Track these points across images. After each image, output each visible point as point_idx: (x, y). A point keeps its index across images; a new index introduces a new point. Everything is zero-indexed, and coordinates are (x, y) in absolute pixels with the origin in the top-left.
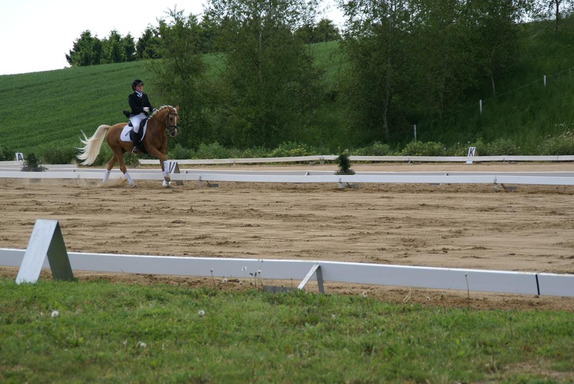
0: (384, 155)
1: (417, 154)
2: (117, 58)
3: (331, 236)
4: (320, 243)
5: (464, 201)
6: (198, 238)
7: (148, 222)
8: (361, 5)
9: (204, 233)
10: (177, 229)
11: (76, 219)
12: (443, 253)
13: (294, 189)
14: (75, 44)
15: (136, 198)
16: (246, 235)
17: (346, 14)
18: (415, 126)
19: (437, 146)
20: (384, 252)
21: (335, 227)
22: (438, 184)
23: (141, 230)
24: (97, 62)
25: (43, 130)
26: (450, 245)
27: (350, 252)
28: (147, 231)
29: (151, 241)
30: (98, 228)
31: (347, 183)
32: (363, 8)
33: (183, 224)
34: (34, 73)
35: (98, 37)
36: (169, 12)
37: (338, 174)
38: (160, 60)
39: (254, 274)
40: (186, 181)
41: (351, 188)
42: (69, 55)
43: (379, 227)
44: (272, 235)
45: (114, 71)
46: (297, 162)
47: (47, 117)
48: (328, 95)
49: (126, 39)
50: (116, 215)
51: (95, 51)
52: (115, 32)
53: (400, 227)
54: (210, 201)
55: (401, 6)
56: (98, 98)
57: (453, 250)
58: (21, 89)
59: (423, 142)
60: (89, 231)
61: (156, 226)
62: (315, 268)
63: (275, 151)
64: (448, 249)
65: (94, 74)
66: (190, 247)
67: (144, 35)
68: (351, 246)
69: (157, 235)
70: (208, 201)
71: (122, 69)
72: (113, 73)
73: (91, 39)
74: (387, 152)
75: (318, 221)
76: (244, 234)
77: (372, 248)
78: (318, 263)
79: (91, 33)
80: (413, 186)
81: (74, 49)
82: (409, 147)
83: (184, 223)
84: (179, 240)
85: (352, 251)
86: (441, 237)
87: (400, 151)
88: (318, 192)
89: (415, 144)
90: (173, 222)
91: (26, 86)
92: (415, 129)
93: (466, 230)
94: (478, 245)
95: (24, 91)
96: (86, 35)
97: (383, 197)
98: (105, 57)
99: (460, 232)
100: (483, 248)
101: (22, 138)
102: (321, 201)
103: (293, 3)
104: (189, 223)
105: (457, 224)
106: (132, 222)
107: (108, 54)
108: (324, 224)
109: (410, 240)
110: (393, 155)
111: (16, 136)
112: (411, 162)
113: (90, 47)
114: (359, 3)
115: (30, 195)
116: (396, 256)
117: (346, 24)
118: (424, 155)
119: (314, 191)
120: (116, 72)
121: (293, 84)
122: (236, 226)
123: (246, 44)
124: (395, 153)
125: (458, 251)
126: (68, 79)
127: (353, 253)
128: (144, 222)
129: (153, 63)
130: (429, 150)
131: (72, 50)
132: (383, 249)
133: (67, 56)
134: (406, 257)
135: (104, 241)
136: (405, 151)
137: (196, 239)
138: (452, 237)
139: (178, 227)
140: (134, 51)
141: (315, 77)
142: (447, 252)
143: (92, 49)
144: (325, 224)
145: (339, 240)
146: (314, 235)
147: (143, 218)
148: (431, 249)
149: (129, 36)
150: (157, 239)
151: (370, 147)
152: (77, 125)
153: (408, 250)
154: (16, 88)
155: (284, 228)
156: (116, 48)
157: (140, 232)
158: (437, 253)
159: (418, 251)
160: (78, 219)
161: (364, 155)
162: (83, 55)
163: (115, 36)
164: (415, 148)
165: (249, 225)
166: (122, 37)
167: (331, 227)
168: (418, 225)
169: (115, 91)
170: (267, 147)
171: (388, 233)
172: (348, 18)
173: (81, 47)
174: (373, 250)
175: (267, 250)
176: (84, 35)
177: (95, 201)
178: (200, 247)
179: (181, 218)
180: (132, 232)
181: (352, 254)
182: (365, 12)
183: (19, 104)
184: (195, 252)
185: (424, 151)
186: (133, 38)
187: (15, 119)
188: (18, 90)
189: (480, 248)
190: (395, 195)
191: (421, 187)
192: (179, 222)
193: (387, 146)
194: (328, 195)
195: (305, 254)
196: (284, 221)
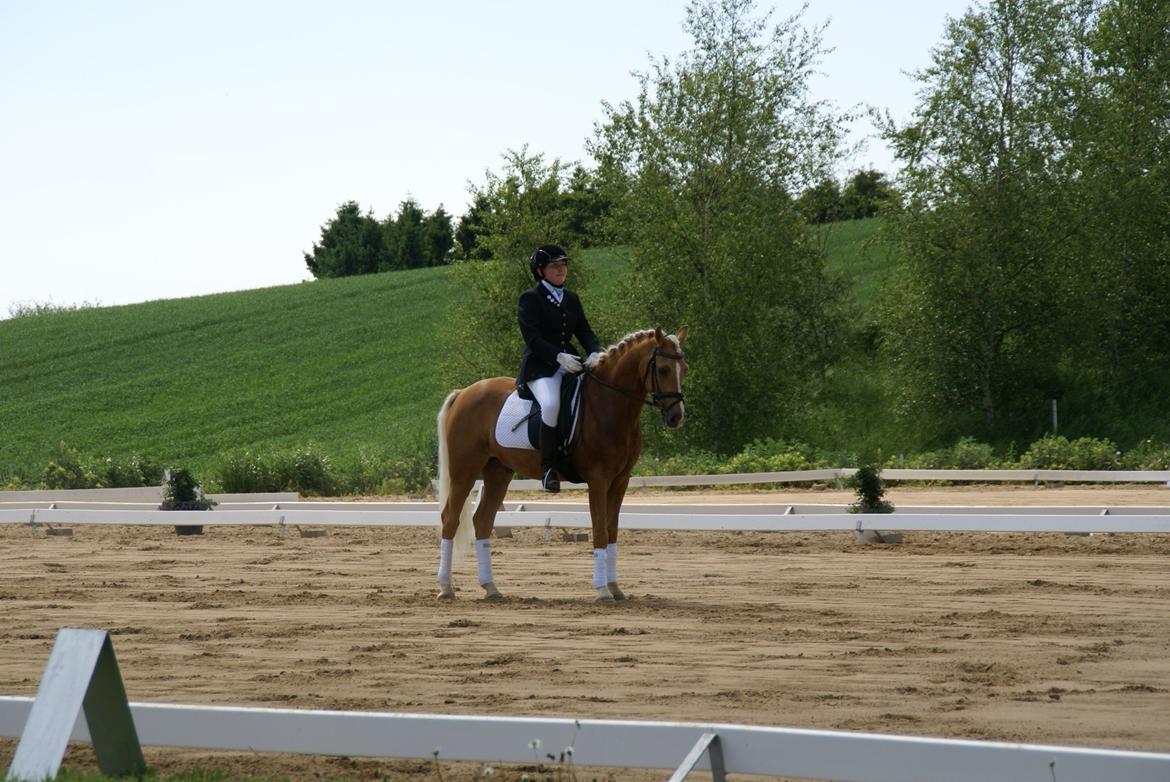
0: (981, 467)
1: (1054, 465)
2: (414, 260)
3: (800, 656)
4: (770, 675)
5: (1137, 575)
6: (493, 663)
7: (399, 624)
8: (934, 135)
9: (511, 650)
10: (456, 640)
11: (237, 619)
12: (1050, 699)
13: (756, 545)
14: (324, 231)
15: (393, 568)
16: (607, 655)
17: (899, 156)
18: (1055, 402)
19: (1100, 448)
20: (913, 696)
21: (819, 635)
22: (1087, 534)
23: (370, 644)
24: (372, 268)
25: (237, 419)
26: (1073, 679)
27: (831, 697)
28: (385, 646)
29: (383, 671)
30: (277, 640)
31: (876, 532)
32: (939, 141)
33: (473, 629)
34: (225, 295)
35: (374, 217)
36: (512, 157)
37: (856, 510)
39: (558, 757)
40: (519, 529)
41: (884, 542)
42: (313, 255)
43: (920, 637)
44: (666, 654)
45: (394, 287)
46: (786, 485)
47: (246, 390)
48: (860, 335)
49: (433, 219)
50: (334, 608)
51: (369, 246)
52: (412, 204)
53: (967, 636)
54: (557, 574)
55: (1026, 135)
56: (357, 347)
57: (1075, 692)
58: (193, 329)
59: (1070, 441)
60: (255, 646)
61: (409, 635)
62: (705, 741)
63: (736, 461)
64: (1062, 691)
65: (352, 295)
66: (465, 685)
67: (472, 210)
68: (838, 680)
69: (402, 655)
70: (552, 574)
71: (411, 284)
72: (391, 292)
73: (360, 221)
74: (988, 461)
75: (782, 620)
76: (602, 651)
77: (885, 687)
78: (712, 730)
79: (360, 208)
80: (1027, 539)
81: (323, 243)
82: (1037, 450)
83: (477, 626)
84: (447, 667)
85: (836, 694)
86: (1055, 660)
87: (1018, 460)
88: (808, 552)
89: (1051, 443)
90: (453, 625)
91: (205, 324)
92: (1055, 409)
93: (1120, 643)
94: (1138, 681)
95: (199, 334)
96: (349, 213)
97: (950, 565)
98: (389, 259)
99: (1105, 648)
100: (1148, 688)
101: (190, 435)
102: (806, 574)
103: (781, 135)
104: (489, 626)
105: (1103, 630)
106: (362, 625)
107: (396, 253)
108: (792, 628)
109: (981, 668)
110: (1000, 467)
111: (179, 432)
112: (1042, 483)
113: (358, 238)
114: (928, 132)
115: (165, 562)
116: (937, 706)
117: (901, 176)
118: (1071, 466)
119: (800, 549)
120: (398, 291)
121: (780, 310)
122: (589, 633)
123: (675, 225)
124: (1005, 464)
125: (1086, 697)
126: (295, 307)
127: (837, 698)
128: (389, 623)
130: (1081, 456)
131: (319, 246)
132: (911, 690)
133: (308, 258)
134: (958, 709)
135: (277, 672)
136: (1027, 457)
137: (489, 664)
138: (1082, 659)
139: (458, 635)
140: (451, 244)
141: (830, 298)
142: (1058, 698)
143: (360, 241)
144: (796, 629)
145: (817, 666)
146: (762, 656)
147: (389, 614)
148: (1022, 689)
149: (441, 213)
150: (401, 664)
151: (950, 451)
152: (309, 406)
153: (968, 691)
154: (185, 328)
155: (700, 637)
156: (412, 238)
157: (369, 649)
158: (1035, 700)
159: (992, 695)
160: (242, 619)
161: (935, 468)
162: (342, 256)
163: (411, 213)
164: (1051, 452)
165: (622, 631)
166: (425, 215)
167: (808, 634)
168: (1011, 631)
169: (394, 330)
170: (719, 451)
171: (935, 651)
172: (903, 164)
173: (338, 239)
174: (887, 690)
175: (642, 690)
176: (344, 212)
177: (303, 575)
178: (490, 685)
179: (474, 616)
180: (350, 648)
181: (833, 702)
182: (944, 150)
183: (188, 363)
184: (474, 698)
185: (1070, 459)
186: (449, 218)
187: (176, 394)
188: (186, 332)
189: (1142, 688)
190: (979, 559)
191: (1046, 540)
192: (465, 624)
193: (986, 449)
194: (829, 560)
195: (724, 701)
196: (706, 620)
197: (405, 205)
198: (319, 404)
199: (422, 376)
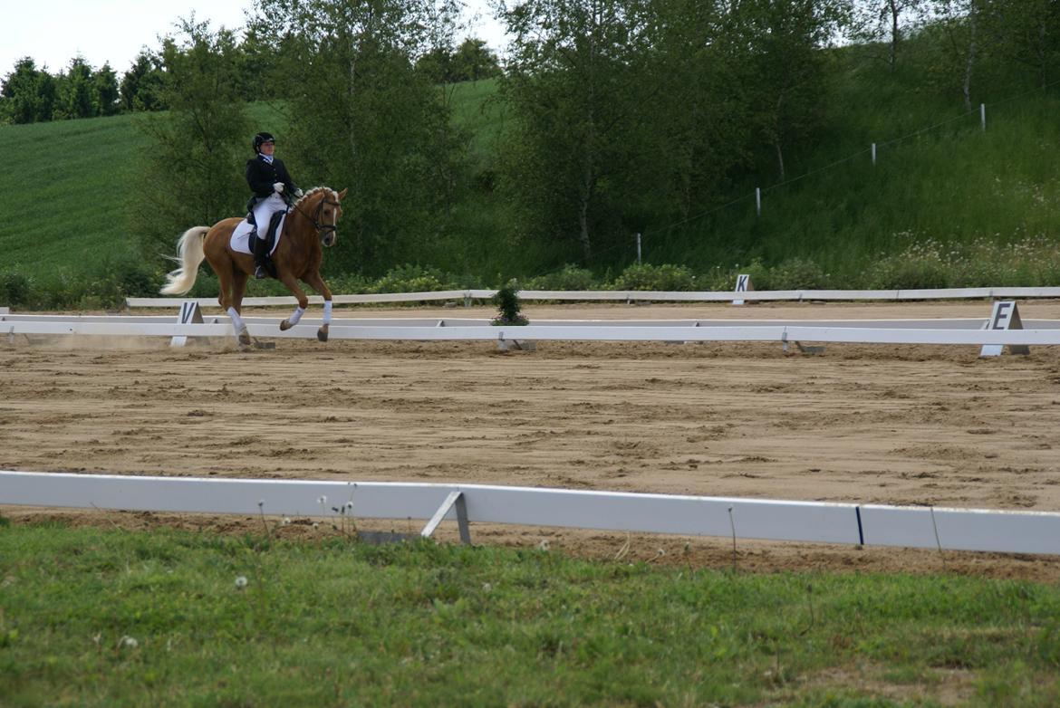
0: (583, 288)
1: (642, 287)
2: (84, 110)
3: (483, 438)
4: (464, 452)
5: (729, 374)
6: (237, 444)
7: (143, 414)
8: (538, 13)
9: (247, 434)
10: (197, 426)
11: (6, 410)
12: (689, 468)
13: (417, 351)
15: (120, 370)
16: (327, 438)
17: (510, 30)
18: (639, 235)
19: (678, 273)
20: (582, 467)
21: (492, 421)
22: (681, 342)
23: (130, 430)
24: (46, 116)
26: (703, 453)
27: (518, 468)
28: (141, 431)
29: (147, 450)
30: (49, 426)
31: (515, 341)
32: (542, 18)
33: (209, 418)
35: (48, 71)
36: (181, 24)
37: (497, 323)
38: (166, 114)
39: (340, 510)
40: (214, 338)
41: (521, 349)
43: (573, 422)
44: (374, 437)
45: (78, 133)
46: (423, 303)
48: (479, 179)
49: (101, 74)
50: (84, 401)
51: (43, 96)
52: (81, 60)
53: (611, 422)
54: (259, 375)
55: (611, 15)
56: (48, 184)
57: (707, 462)
59: (654, 266)
60: (31, 431)
61: (157, 422)
62: (453, 497)
63: (381, 283)
64: (698, 462)
65: (42, 139)
66: (221, 461)
67: (134, 66)
68: (520, 456)
69: (159, 438)
70: (255, 375)
71: (94, 130)
72: (77, 137)
73: (34, 74)
74: (588, 285)
75: (460, 410)
76: (322, 435)
77: (559, 460)
78: (458, 489)
79: (36, 63)
80: (635, 347)
82: (628, 275)
83: (211, 415)
84: (200, 446)
85: (522, 466)
86: (685, 439)
87: (612, 282)
88: (461, 358)
89: (639, 269)
90: (191, 414)
92: (639, 241)
93: (731, 426)
94: (753, 454)
96: (26, 67)
97: (580, 367)
98: (61, 108)
99: (721, 430)
100: (762, 459)
102: (467, 374)
103: (413, 8)
104: (221, 415)
105: (715, 416)
106: (114, 415)
107: (68, 102)
108: (471, 417)
109: (629, 446)
110: (599, 289)
112: (633, 302)
113: (34, 89)
114: (533, 10)
116: (604, 474)
117: (511, 47)
118: (656, 288)
119: (454, 354)
120: (82, 136)
121: (414, 158)
122: (307, 420)
123: (325, 84)
124: (602, 286)
125: (716, 466)
127: (524, 469)
128: (136, 413)
129: (151, 119)
130: (664, 280)
132: (580, 462)
134: (621, 476)
135: (60, 450)
136: (620, 281)
137: (234, 444)
138: (706, 439)
139: (199, 423)
140: (117, 96)
141: (455, 146)
142: (696, 467)
143: (36, 92)
144: (473, 417)
145: (499, 445)
146: (453, 437)
147: (133, 406)
148: (667, 461)
149: (107, 69)
150: (159, 444)
151: (557, 275)
152: (9, 233)
153: (625, 463)
155: (397, 424)
156: (82, 90)
157: (128, 433)
158: (679, 469)
159: (644, 466)
160: (11, 409)
161: (545, 289)
162: (20, 104)
163: (81, 69)
164: (640, 276)
165: (333, 419)
166: (93, 70)
167: (484, 421)
168: (644, 417)
169: (81, 170)
170: (366, 274)
171: (589, 433)
172: (514, 36)
173: (15, 89)
174: (561, 463)
175: (365, 464)
176: (21, 66)
177: (44, 375)
178: (241, 460)
179: (206, 407)
180: (112, 432)
181: (522, 472)
182: (546, 26)
184: (231, 470)
185: (655, 282)
186: (114, 73)
189: (757, 459)
190: (602, 363)
191: (650, 347)
192: (202, 414)
193: (587, 273)
194: (480, 363)
195: (434, 472)
196: (398, 410)
197: (75, 61)
198: (18, 232)
199: (106, 210)
